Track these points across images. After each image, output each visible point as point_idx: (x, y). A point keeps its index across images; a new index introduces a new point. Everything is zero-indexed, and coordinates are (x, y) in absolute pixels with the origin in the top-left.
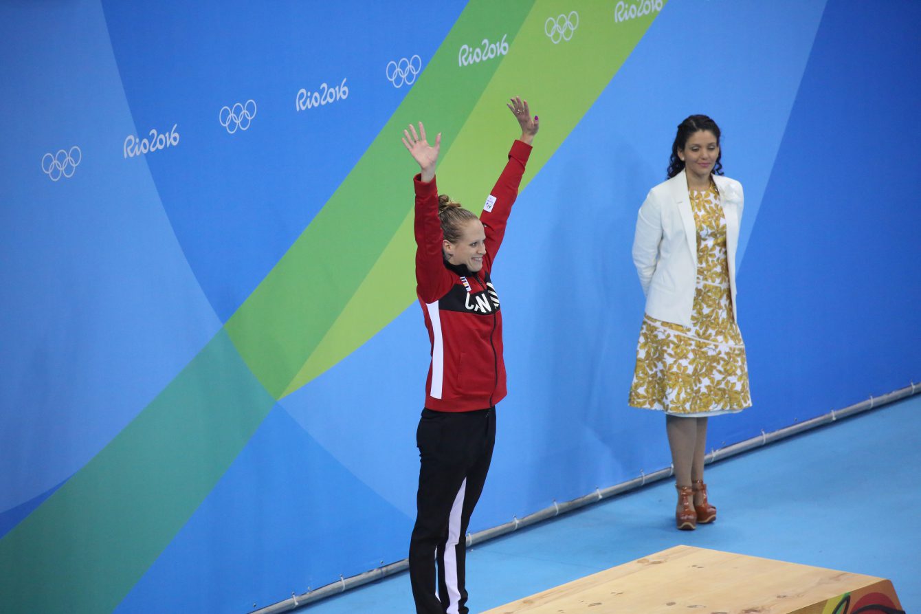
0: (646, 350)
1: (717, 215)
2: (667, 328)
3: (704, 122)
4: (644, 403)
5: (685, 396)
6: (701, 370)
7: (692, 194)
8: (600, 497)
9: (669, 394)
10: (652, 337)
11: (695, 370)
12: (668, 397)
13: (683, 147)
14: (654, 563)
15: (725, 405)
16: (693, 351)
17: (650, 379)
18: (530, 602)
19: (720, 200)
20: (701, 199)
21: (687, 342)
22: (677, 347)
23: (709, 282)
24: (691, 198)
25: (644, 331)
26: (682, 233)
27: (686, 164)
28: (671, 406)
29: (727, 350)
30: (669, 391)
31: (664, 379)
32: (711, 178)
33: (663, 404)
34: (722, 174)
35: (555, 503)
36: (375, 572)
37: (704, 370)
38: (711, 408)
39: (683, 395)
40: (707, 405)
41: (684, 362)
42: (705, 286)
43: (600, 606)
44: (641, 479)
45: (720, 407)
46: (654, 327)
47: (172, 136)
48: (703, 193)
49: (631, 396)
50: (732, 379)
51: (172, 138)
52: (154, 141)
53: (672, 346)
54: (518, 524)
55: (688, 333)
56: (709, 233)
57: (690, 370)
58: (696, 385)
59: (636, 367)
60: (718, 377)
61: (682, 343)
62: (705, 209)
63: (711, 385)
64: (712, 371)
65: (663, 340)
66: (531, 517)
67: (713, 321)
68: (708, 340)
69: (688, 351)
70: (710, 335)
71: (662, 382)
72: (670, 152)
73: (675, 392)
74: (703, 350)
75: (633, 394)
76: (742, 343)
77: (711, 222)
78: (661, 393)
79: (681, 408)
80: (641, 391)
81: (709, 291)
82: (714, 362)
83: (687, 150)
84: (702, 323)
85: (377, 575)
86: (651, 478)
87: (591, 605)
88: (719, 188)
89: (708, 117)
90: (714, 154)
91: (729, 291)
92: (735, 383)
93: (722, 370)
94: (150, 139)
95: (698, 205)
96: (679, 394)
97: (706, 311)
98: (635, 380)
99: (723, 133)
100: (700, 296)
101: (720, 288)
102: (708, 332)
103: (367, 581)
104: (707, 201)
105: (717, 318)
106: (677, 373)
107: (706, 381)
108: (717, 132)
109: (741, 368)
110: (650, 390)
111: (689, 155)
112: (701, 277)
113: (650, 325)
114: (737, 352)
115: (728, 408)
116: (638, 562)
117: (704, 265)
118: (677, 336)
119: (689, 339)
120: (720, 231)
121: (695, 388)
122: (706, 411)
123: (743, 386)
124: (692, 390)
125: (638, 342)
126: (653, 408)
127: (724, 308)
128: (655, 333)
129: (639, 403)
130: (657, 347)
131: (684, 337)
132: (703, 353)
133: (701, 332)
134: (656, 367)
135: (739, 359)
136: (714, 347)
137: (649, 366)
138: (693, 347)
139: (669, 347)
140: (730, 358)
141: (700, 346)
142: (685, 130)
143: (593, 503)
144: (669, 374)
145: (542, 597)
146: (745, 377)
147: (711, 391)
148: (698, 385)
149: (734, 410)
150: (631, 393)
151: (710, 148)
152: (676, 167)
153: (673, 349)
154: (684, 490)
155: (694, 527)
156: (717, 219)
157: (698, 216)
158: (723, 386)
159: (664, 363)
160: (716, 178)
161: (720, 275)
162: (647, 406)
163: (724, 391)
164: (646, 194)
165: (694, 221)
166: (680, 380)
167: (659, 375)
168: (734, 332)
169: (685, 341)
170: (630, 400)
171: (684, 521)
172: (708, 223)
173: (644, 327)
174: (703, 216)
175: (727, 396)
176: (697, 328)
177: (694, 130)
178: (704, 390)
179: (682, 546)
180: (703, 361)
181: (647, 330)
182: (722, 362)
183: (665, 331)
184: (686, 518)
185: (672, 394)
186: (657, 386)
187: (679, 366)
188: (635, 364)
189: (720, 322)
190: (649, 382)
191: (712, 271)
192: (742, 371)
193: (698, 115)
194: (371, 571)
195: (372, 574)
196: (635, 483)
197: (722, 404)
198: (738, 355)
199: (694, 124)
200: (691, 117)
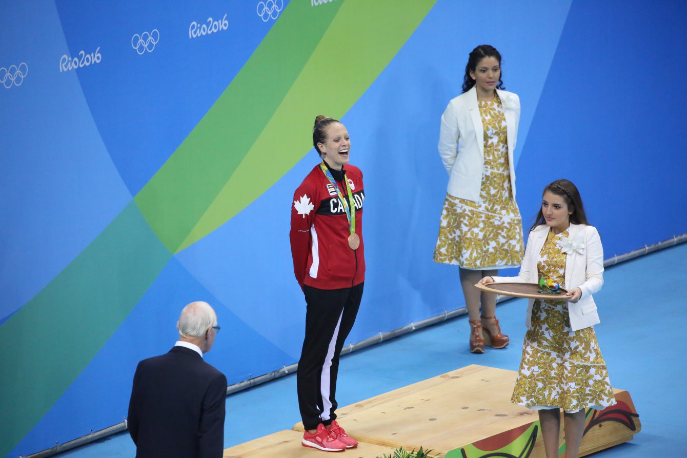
0: (448, 220)
1: (499, 119)
2: (463, 205)
3: (489, 51)
4: (445, 259)
5: (476, 255)
6: (489, 236)
7: (481, 103)
8: (414, 328)
9: (464, 254)
10: (452, 211)
11: (485, 236)
12: (463, 255)
13: (474, 70)
14: (453, 378)
15: (508, 262)
16: (483, 221)
17: (450, 242)
18: (361, 406)
19: (502, 108)
20: (487, 107)
21: (478, 215)
22: (471, 218)
23: (495, 170)
24: (480, 107)
25: (446, 206)
26: (472, 132)
27: (477, 83)
28: (465, 262)
29: (509, 221)
30: (464, 251)
31: (461, 243)
32: (495, 92)
33: (459, 261)
34: (503, 89)
35: (380, 333)
36: (246, 383)
37: (492, 236)
38: (497, 263)
39: (475, 255)
40: (494, 261)
41: (476, 230)
42: (492, 173)
43: (412, 409)
44: (444, 315)
45: (504, 263)
46: (454, 203)
47: (96, 56)
48: (489, 103)
49: (435, 254)
50: (513, 242)
51: (96, 58)
52: (82, 60)
53: (467, 218)
54: (352, 348)
55: (479, 208)
56: (494, 133)
57: (481, 236)
58: (485, 247)
59: (440, 232)
60: (502, 240)
61: (475, 215)
62: (491, 115)
63: (497, 246)
64: (498, 236)
65: (460, 213)
66: (361, 343)
67: (498, 199)
68: (495, 213)
69: (479, 222)
70: (496, 209)
71: (459, 245)
72: (464, 73)
73: (469, 252)
74: (490, 221)
75: (437, 252)
76: (519, 215)
77: (495, 124)
78: (458, 253)
79: (473, 264)
80: (443, 250)
81: (494, 177)
82: (499, 229)
83: (477, 71)
84: (490, 201)
85: (246, 385)
86: (451, 315)
87: (406, 409)
88: (501, 98)
89: (491, 47)
90: (497, 74)
91: (509, 177)
92: (515, 245)
93: (505, 235)
94: (80, 58)
95: (485, 112)
96: (471, 254)
97: (493, 192)
98: (439, 242)
99: (503, 58)
100: (488, 180)
101: (503, 174)
102: (495, 208)
103: (239, 390)
104: (492, 109)
105: (501, 197)
106: (471, 238)
107: (493, 244)
108: (499, 58)
109: (519, 233)
110: (450, 250)
111: (478, 75)
112: (489, 167)
113: (451, 202)
114: (516, 222)
115: (510, 263)
116: (441, 377)
117: (491, 158)
118: (471, 211)
119: (480, 213)
120: (502, 131)
121: (485, 249)
122: (493, 266)
123: (521, 247)
124: (482, 250)
125: (442, 214)
126: (451, 264)
127: (507, 189)
128: (455, 208)
129: (441, 259)
130: (456, 219)
131: (476, 211)
132: (491, 223)
133: (489, 208)
134: (455, 233)
135: (517, 227)
136: (499, 219)
137: (449, 232)
138: (483, 219)
139: (464, 218)
140: (511, 226)
141: (488, 218)
142: (475, 57)
143: (409, 333)
144: (464, 239)
145: (369, 402)
146: (521, 240)
147: (497, 251)
148: (487, 247)
149: (515, 265)
150: (435, 252)
151: (495, 69)
152: (469, 84)
153: (467, 221)
154: (475, 324)
155: (483, 351)
156: (500, 122)
157: (485, 120)
158: (506, 247)
159: (461, 231)
160: (499, 92)
161: (502, 165)
162: (447, 262)
163: (507, 251)
164: (447, 105)
165: (482, 124)
166: (473, 243)
167: (457, 239)
168: (513, 207)
169: (476, 214)
170: (434, 257)
171: (476, 346)
172: (493, 125)
173: (447, 203)
174: (489, 120)
175: (509, 255)
176: (487, 204)
177: (482, 56)
178: (491, 250)
179: (474, 366)
180: (491, 229)
181: (449, 205)
182: (505, 230)
183: (462, 207)
184: (477, 344)
185: (466, 254)
186: (455, 247)
187: (472, 233)
188: (439, 230)
189: (504, 200)
190: (449, 244)
191: (497, 162)
192: (520, 236)
193: (484, 45)
194: (243, 382)
195: (243, 384)
196: (440, 318)
197: (505, 260)
198: (517, 224)
199: (482, 52)
200: (479, 47)
